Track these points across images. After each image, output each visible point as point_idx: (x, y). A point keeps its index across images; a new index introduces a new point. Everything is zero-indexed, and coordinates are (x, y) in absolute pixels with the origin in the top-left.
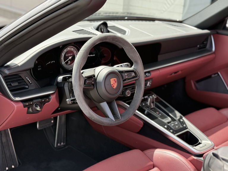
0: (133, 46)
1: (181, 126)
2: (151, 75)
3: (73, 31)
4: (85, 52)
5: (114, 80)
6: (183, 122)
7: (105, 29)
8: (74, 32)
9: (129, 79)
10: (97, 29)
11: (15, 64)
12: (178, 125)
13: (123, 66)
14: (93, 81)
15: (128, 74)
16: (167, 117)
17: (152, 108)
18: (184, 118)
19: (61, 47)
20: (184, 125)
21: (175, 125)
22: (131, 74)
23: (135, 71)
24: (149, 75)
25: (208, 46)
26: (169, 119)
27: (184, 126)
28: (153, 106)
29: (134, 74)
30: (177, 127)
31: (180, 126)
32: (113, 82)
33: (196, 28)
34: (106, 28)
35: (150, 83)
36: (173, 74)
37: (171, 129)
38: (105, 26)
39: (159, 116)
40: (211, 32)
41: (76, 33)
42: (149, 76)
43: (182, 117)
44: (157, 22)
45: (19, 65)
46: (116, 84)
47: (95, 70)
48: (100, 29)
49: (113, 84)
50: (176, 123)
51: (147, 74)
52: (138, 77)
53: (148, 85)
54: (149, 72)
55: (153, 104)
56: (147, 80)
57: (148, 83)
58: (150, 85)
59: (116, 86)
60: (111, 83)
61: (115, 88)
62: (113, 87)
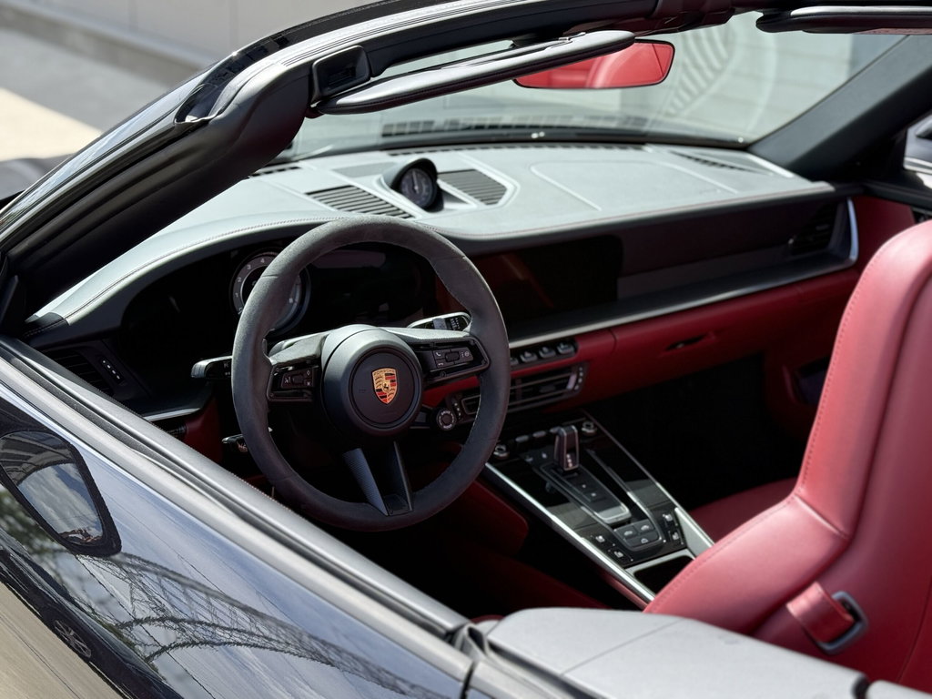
0: (466, 258)
1: (660, 538)
2: (579, 350)
3: (309, 194)
4: (275, 280)
5: (386, 375)
6: (671, 523)
7: (427, 183)
8: (309, 198)
9: (449, 371)
10: (397, 185)
11: (57, 319)
12: (649, 534)
13: (436, 324)
14: (309, 379)
15: (446, 354)
16: (617, 505)
17: (566, 469)
18: (679, 511)
19: (233, 254)
20: (673, 533)
21: (637, 534)
22: (458, 352)
23: (472, 343)
24: (572, 349)
25: (834, 242)
26: (624, 511)
27: (675, 537)
28: (574, 463)
29: (467, 354)
30: (644, 541)
31: (658, 539)
32: (384, 381)
33: (789, 174)
34: (429, 180)
35: (578, 377)
36: (680, 346)
37: (621, 547)
38: (426, 175)
39: (589, 500)
40: (837, 190)
41: (315, 202)
42: (568, 355)
43: (675, 506)
44: (650, 150)
45: (70, 320)
46: (396, 387)
47: (325, 338)
48: (405, 185)
49: (380, 390)
50: (645, 527)
51: (562, 349)
52: (486, 362)
53: (570, 386)
54: (570, 341)
55: (572, 458)
56: (568, 369)
57: (573, 379)
58: (577, 387)
59: (392, 396)
60: (375, 386)
61: (388, 402)
62: (382, 397)
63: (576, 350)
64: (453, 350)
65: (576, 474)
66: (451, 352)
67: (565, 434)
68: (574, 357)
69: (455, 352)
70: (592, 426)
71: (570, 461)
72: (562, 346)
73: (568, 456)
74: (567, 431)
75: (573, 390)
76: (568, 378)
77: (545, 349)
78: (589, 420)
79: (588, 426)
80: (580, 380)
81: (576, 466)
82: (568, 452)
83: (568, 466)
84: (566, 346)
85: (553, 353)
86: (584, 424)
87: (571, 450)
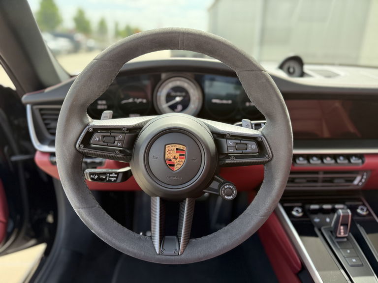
2: (365, 163)
5: (177, 149)
9: (237, 157)
10: (280, 66)
13: (244, 124)
14: (120, 141)
15: (237, 144)
17: (338, 236)
22: (246, 144)
24: (360, 161)
28: (345, 233)
29: (254, 147)
32: (174, 153)
35: (362, 178)
38: (298, 64)
39: (349, 263)
42: (357, 164)
48: (285, 67)
49: (170, 160)
51: (353, 160)
52: (269, 156)
53: (356, 182)
54: (360, 156)
55: (344, 229)
56: (356, 172)
57: (358, 178)
58: (360, 184)
59: (179, 166)
60: (166, 156)
61: (175, 169)
62: (170, 165)
63: (363, 162)
64: (242, 142)
65: (345, 240)
66: (241, 143)
67: (342, 214)
68: (361, 166)
69: (244, 144)
70: (365, 210)
71: (342, 231)
72: (354, 158)
73: (342, 228)
74: (343, 213)
75: (358, 185)
76: (355, 178)
77: (341, 158)
78: (364, 205)
79: (362, 209)
80: (363, 180)
81: (346, 235)
82: (342, 225)
83: (340, 234)
84: (357, 158)
85: (346, 161)
86: (360, 207)
87: (345, 224)
